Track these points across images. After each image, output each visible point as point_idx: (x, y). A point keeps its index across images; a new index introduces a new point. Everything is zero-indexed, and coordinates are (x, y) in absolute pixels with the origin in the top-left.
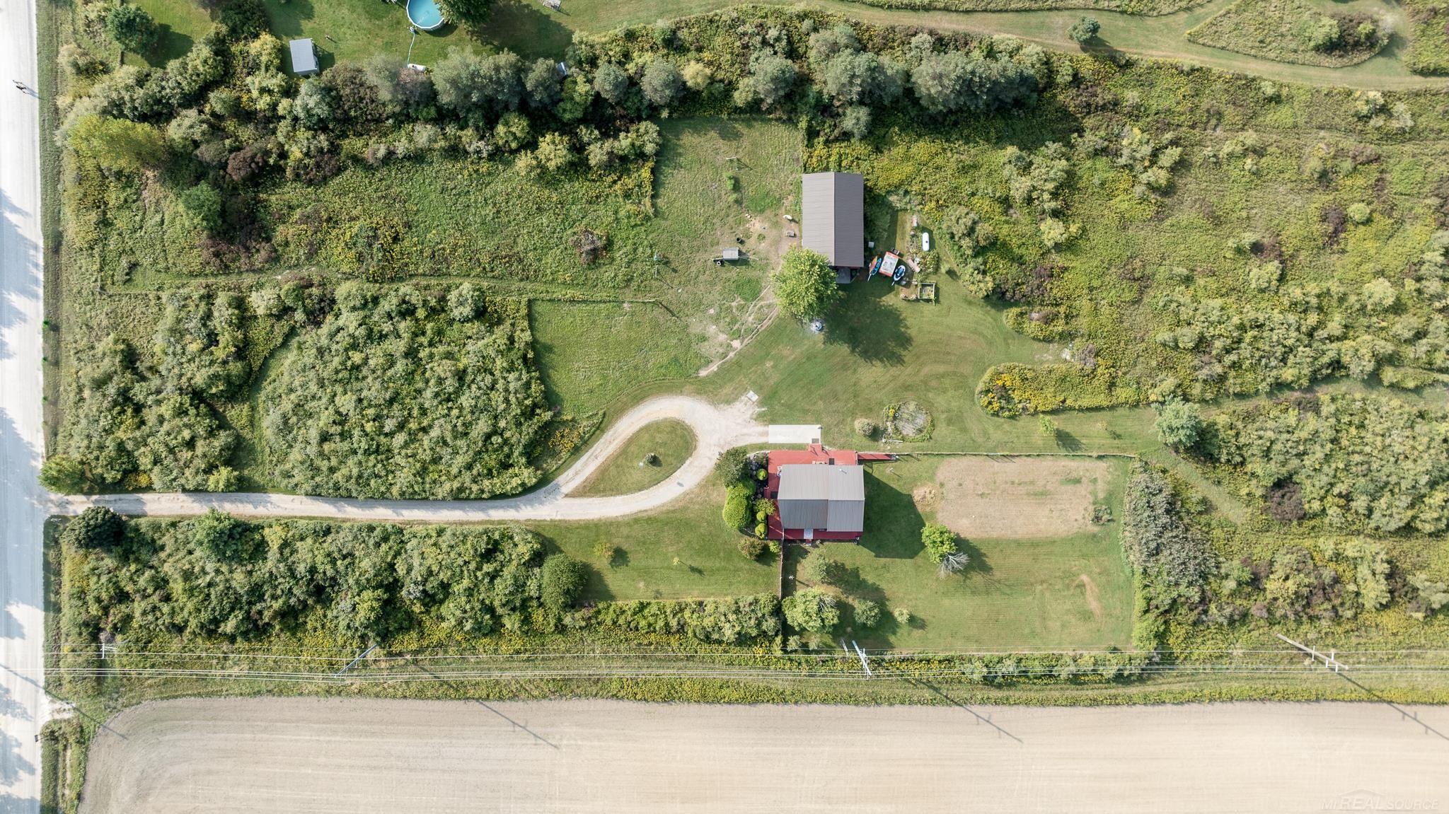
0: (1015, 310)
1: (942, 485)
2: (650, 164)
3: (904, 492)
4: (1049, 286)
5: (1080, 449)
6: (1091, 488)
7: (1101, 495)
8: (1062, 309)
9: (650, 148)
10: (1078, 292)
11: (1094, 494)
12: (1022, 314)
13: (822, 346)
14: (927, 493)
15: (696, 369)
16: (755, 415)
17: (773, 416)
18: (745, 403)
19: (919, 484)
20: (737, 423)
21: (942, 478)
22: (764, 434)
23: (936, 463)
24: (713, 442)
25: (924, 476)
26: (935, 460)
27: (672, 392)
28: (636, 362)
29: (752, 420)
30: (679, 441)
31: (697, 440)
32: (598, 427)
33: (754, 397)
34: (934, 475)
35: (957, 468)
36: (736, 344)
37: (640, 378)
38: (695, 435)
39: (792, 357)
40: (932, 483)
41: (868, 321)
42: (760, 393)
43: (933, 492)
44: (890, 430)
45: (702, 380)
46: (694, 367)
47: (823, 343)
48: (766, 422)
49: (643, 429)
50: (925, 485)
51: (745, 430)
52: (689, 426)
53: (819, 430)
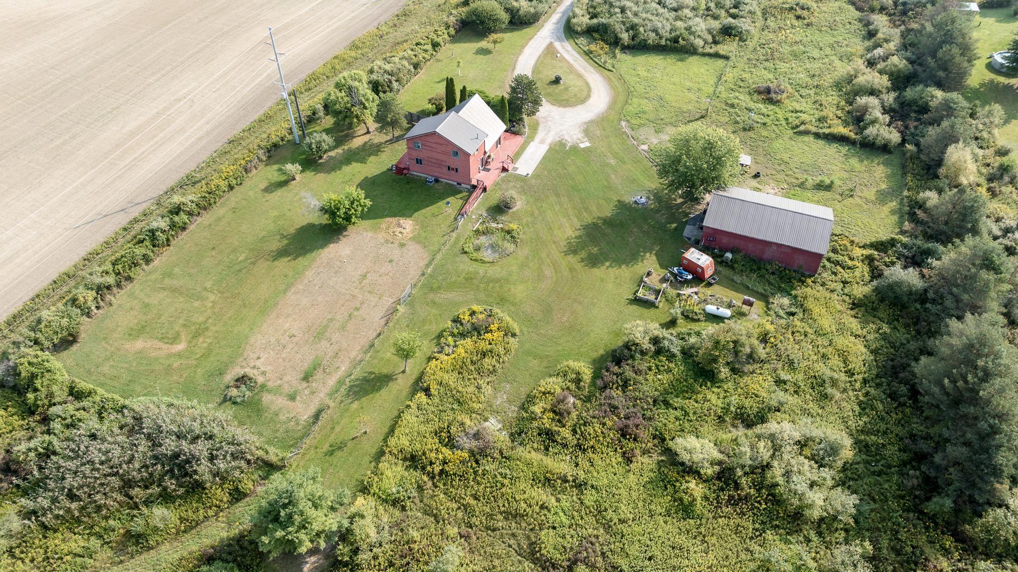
0: (587, 374)
1: (402, 245)
2: (852, 135)
3: (416, 214)
4: (609, 423)
5: (348, 395)
6: (286, 389)
7: (266, 398)
8: (566, 433)
9: (871, 131)
10: (584, 463)
11: (277, 391)
12: (578, 381)
13: (615, 199)
14: (403, 231)
15: (628, 121)
16: (564, 141)
17: (556, 151)
18: (579, 139)
19: (417, 227)
20: (561, 131)
21: (411, 248)
22: (542, 142)
23: (431, 248)
24: (552, 114)
25: (424, 235)
26: (435, 248)
27: (612, 106)
28: (652, 94)
29: (560, 139)
30: (566, 97)
31: (559, 106)
32: (601, 66)
33: (582, 146)
34: (419, 242)
35: (412, 265)
36: (645, 147)
37: (635, 93)
38: (565, 107)
39: (613, 177)
40: (411, 238)
41: (630, 239)
42: (584, 149)
43: (400, 235)
44: (494, 225)
45: (616, 121)
46: (630, 121)
47: (619, 201)
48: (553, 146)
49: (587, 84)
50: (413, 232)
51: (552, 133)
52: (576, 106)
53: (525, 174)
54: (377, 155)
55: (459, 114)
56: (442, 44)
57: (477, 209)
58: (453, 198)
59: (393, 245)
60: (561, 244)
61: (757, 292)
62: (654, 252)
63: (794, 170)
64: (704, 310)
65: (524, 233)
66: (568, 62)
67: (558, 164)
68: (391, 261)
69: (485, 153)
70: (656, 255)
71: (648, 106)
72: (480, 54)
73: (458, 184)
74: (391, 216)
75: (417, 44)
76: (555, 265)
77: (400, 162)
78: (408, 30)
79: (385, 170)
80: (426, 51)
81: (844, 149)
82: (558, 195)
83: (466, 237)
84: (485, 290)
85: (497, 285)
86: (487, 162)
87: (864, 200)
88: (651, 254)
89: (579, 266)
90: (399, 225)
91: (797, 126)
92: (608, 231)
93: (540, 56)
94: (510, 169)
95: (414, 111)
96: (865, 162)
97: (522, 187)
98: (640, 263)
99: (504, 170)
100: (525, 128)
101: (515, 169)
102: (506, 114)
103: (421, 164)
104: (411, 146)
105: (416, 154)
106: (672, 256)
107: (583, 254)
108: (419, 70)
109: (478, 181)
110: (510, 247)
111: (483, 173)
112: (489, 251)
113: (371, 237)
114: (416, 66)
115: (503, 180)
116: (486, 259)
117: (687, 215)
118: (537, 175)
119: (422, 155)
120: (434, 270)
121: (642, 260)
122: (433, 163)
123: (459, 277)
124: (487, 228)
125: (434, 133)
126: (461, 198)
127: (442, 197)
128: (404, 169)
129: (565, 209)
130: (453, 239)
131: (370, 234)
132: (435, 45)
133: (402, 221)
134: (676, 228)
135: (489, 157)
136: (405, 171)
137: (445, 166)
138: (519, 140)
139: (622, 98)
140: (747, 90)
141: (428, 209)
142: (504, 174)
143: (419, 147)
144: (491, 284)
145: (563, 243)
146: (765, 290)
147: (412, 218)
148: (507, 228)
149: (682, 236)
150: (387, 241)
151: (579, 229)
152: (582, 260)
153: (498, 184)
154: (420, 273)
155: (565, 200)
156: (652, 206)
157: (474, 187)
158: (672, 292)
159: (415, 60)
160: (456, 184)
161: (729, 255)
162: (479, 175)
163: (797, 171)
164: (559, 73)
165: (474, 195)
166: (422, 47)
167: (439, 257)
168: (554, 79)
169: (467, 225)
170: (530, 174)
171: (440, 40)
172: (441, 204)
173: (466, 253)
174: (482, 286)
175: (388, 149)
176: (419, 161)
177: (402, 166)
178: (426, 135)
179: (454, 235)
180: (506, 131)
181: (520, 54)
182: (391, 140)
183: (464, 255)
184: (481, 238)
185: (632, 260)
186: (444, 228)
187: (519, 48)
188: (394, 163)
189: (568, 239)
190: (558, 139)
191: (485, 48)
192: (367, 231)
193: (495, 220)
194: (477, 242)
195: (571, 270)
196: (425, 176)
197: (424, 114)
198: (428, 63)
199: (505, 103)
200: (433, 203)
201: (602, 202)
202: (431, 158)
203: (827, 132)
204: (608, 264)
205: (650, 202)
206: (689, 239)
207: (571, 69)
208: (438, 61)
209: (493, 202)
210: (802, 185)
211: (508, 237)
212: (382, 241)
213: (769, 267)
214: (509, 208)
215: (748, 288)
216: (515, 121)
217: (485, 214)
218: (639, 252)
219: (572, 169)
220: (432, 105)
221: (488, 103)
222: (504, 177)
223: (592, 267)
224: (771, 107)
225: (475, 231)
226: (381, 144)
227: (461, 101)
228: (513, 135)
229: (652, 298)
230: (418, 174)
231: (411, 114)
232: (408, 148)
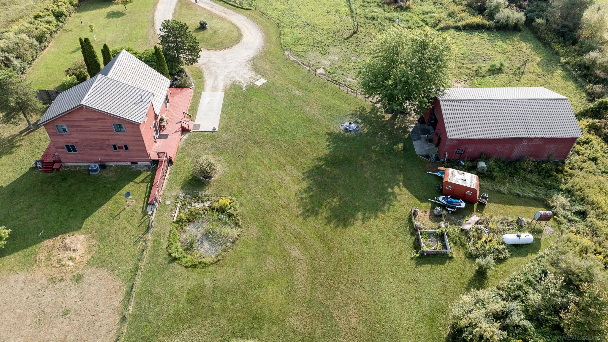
1: (78, 278)
2: (486, 22)
3: (87, 222)
9: (500, 15)
13: (324, 132)
14: (73, 255)
15: (290, 50)
16: (237, 83)
17: (234, 95)
18: (252, 78)
19: (94, 242)
20: (229, 73)
21: (93, 278)
22: (214, 89)
23: (123, 269)
24: (212, 59)
25: (107, 251)
26: (129, 267)
27: (267, 38)
28: (297, 23)
29: (232, 82)
30: (218, 40)
31: (216, 50)
32: (238, 7)
33: (259, 83)
34: (103, 266)
35: (101, 308)
36: (320, 71)
37: (282, 24)
38: (221, 49)
39: (307, 108)
40: (88, 263)
41: (366, 175)
42: (263, 87)
43: (71, 263)
44: (198, 206)
45: (279, 53)
46: (292, 49)
47: (328, 133)
48: (227, 91)
49: (233, 25)
50: (88, 251)
51: (221, 77)
52: (232, 46)
53: (211, 130)
54: (12, 153)
55: (108, 76)
56: (67, 14)
57: (168, 189)
58: (131, 184)
59: (63, 284)
60: (292, 205)
61: (529, 198)
62: (401, 184)
63: (461, 61)
64: (503, 243)
65: (241, 205)
66: (205, 9)
67: (243, 108)
68: (66, 313)
69: (156, 116)
70: (405, 185)
71: (302, 33)
72: (113, 17)
73: (132, 163)
74: (50, 237)
75: (36, 17)
76: (298, 238)
77: (46, 155)
78: (23, 7)
79: (27, 170)
80: (49, 22)
81: (485, 35)
82: (259, 145)
83: (167, 235)
84: (224, 310)
85: (238, 296)
86: (160, 127)
87: (534, 74)
88: (399, 187)
89: (328, 230)
90: (66, 248)
91: (437, 25)
92: (337, 172)
93: (175, 9)
94: (191, 128)
95: (51, 87)
96: (508, 42)
97: (213, 146)
98: (396, 203)
99: (185, 130)
100: (189, 78)
101: (197, 126)
102: (165, 67)
103: (75, 150)
104: (53, 131)
105: (62, 141)
106: (422, 183)
107: (325, 213)
108: (46, 43)
109: (158, 154)
110: (232, 231)
111: (160, 141)
112: (206, 245)
113: (24, 282)
114: (40, 39)
115: (187, 143)
116: (207, 260)
117: (405, 130)
118: (225, 127)
119: (73, 139)
120: (138, 304)
121: (395, 198)
122: (91, 146)
123: (179, 302)
124: (191, 212)
125: (81, 108)
126: (143, 181)
127: (116, 187)
128: (54, 162)
129: (275, 159)
130: (150, 245)
131: (21, 277)
132: (58, 16)
133: (69, 239)
134: (404, 146)
135: (162, 120)
136: (56, 166)
137: (108, 146)
138: (188, 94)
139: (273, 31)
140: (375, 4)
141: (102, 209)
142: (186, 136)
143: (64, 130)
144: (229, 298)
145: (294, 204)
146: (535, 193)
147: (82, 231)
148: (216, 205)
149: (416, 155)
150: (52, 280)
151: (303, 179)
152: (329, 220)
153: (183, 149)
154: (118, 317)
155: (269, 148)
156: (366, 130)
157: (156, 162)
158: (454, 230)
159: (37, 33)
160: (129, 164)
161: (482, 164)
162: (157, 144)
163: (464, 62)
164: (202, 19)
165: (160, 172)
166: (43, 19)
167: (138, 280)
168: (199, 25)
169: (163, 216)
170: (217, 128)
171: (62, 9)
172: (118, 196)
173: (175, 259)
174: (217, 305)
175: (26, 142)
176: (71, 149)
177: (50, 159)
178: (70, 112)
179: (150, 237)
180: (171, 86)
181: (154, 11)
182: (27, 129)
183: (175, 264)
184: (187, 228)
185: (385, 201)
186: (133, 231)
187: (152, 6)
188: (39, 157)
189: (297, 195)
190: (230, 83)
191: (115, 11)
192: (15, 272)
193: (198, 199)
194: (184, 236)
195: (323, 239)
196: (85, 164)
197: (65, 87)
198: (55, 35)
199: (160, 55)
200: (106, 198)
201: (311, 139)
202: (87, 141)
203: (464, 24)
204: (359, 215)
205: (360, 126)
206: (427, 156)
207: (213, 16)
208: (67, 31)
209: (186, 174)
210: (477, 74)
211: (223, 217)
212: (45, 282)
213: (525, 165)
214: (211, 177)
215: (518, 195)
216: (175, 74)
217: (182, 195)
218: (385, 189)
219: (260, 111)
220: (71, 76)
221: (141, 59)
222: (187, 139)
223: (345, 226)
224: (405, 13)
225: (177, 222)
226: (14, 137)
227: (105, 63)
228: (179, 90)
229: (438, 247)
230: (75, 164)
231: (47, 92)
232: (50, 135)
